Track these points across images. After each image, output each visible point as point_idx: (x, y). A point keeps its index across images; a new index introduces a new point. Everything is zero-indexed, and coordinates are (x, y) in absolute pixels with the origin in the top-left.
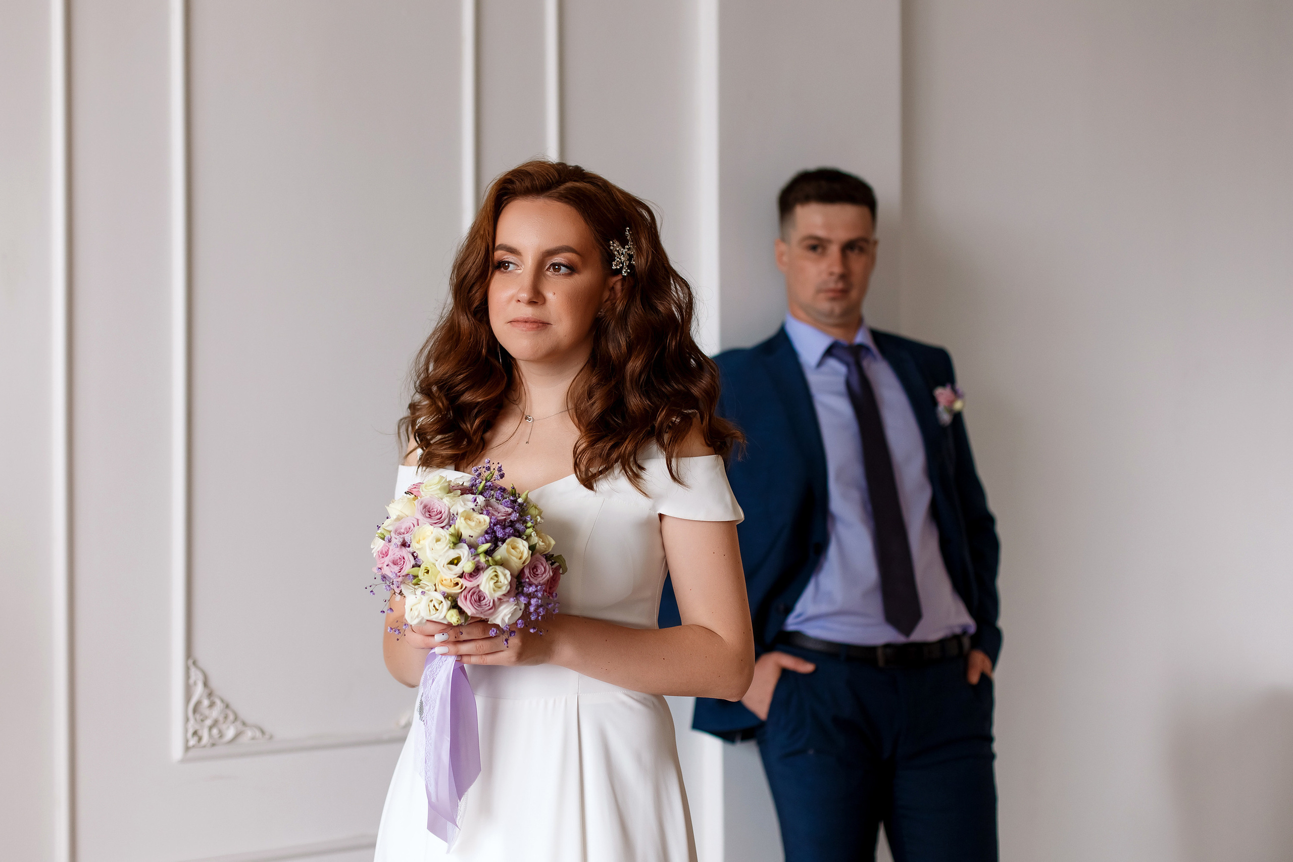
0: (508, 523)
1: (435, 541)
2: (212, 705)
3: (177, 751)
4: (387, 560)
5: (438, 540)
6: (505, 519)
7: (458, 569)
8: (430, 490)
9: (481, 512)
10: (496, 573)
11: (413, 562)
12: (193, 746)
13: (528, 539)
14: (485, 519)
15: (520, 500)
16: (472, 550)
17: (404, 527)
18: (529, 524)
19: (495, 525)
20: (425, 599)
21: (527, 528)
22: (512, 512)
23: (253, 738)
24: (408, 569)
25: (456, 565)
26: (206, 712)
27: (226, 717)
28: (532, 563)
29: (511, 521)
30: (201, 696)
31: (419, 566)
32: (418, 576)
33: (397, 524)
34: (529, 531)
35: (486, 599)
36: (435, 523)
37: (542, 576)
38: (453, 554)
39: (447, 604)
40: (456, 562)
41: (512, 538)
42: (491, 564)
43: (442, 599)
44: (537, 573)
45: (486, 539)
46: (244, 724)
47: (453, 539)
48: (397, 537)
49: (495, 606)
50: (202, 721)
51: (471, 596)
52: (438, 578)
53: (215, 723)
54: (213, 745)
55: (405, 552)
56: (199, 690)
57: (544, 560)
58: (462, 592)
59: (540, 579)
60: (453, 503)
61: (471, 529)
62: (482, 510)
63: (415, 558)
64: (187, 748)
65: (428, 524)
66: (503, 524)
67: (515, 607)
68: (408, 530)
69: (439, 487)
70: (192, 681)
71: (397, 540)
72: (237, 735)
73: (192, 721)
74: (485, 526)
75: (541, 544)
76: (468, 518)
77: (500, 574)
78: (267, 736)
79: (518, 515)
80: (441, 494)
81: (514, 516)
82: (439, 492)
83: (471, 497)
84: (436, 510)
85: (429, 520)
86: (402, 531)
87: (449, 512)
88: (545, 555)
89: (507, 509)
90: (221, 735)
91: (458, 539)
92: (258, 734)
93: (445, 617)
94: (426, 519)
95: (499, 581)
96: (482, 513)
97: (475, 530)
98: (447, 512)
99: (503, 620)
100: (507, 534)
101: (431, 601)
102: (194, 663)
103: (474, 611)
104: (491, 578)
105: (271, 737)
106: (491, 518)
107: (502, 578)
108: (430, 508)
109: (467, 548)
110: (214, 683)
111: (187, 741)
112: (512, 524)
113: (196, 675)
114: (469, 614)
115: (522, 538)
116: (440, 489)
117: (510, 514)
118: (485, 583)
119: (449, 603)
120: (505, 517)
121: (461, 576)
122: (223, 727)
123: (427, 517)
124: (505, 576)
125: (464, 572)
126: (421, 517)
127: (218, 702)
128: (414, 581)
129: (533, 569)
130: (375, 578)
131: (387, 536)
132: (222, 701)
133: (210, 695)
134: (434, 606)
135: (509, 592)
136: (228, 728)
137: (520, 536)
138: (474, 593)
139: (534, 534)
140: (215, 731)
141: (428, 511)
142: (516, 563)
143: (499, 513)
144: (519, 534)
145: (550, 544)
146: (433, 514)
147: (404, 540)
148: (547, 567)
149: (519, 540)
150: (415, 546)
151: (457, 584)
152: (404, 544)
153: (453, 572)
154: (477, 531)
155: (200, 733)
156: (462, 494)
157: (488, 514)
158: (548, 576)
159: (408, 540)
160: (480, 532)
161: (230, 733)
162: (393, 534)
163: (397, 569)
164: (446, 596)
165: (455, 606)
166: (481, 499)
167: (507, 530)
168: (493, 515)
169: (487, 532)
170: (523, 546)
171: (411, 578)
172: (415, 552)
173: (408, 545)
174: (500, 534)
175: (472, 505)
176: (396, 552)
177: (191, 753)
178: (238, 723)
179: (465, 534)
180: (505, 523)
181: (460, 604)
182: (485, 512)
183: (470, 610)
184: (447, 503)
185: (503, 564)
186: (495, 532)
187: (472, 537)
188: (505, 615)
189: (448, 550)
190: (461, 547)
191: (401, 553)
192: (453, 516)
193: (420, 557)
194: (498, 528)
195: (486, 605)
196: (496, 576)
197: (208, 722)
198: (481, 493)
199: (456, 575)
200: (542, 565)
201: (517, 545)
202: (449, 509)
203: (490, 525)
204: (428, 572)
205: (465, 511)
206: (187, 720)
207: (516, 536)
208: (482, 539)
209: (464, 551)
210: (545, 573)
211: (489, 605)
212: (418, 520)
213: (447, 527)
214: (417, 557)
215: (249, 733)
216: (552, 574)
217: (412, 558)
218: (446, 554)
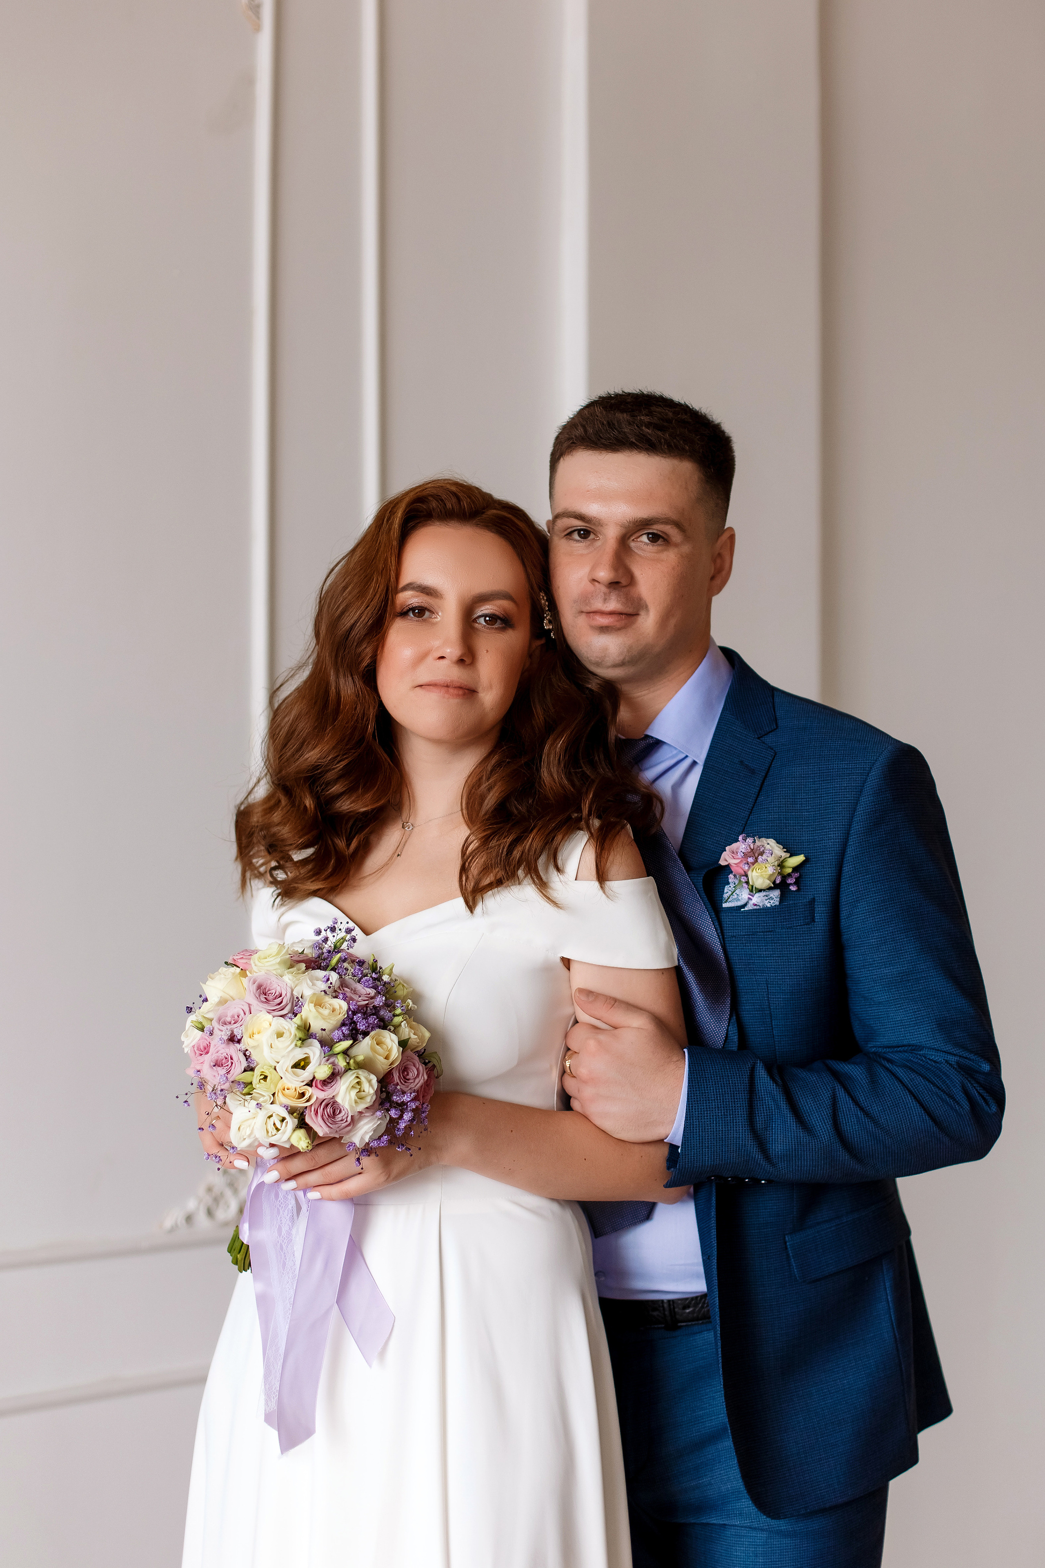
0: (371, 1010)
1: (276, 1037)
4: (208, 1059)
5: (280, 1035)
6: (368, 1004)
7: (306, 1075)
8: (267, 964)
9: (334, 994)
10: (359, 1080)
13: (396, 1030)
14: (341, 1005)
15: (386, 978)
16: (326, 1049)
17: (230, 1014)
18: (398, 1011)
19: (354, 1013)
20: (262, 1115)
21: (395, 1015)
22: (376, 994)
24: (237, 1072)
25: (304, 1068)
28: (402, 1063)
29: (375, 1006)
31: (252, 1070)
32: (251, 1083)
33: (221, 1009)
34: (397, 1020)
35: (343, 1113)
36: (274, 1010)
37: (414, 1081)
38: (299, 1054)
39: (291, 1122)
40: (302, 1064)
41: (378, 1030)
42: (352, 1068)
43: (285, 1113)
44: (408, 1077)
45: (343, 1033)
47: (300, 1034)
48: (221, 1028)
49: (354, 1121)
51: (324, 1109)
52: (280, 1086)
55: (233, 1050)
57: (416, 1059)
58: (311, 1105)
59: (412, 1085)
60: (297, 982)
61: (324, 1019)
62: (336, 992)
63: (247, 1057)
65: (264, 1012)
66: (365, 1011)
67: (379, 1122)
68: (237, 1019)
69: (278, 960)
71: (223, 1033)
74: (341, 1016)
75: (413, 1036)
76: (318, 1004)
77: (363, 1079)
79: (384, 999)
80: (280, 970)
81: (379, 1001)
82: (277, 966)
83: (320, 973)
84: (274, 991)
85: (266, 1006)
86: (228, 1019)
87: (292, 994)
88: (417, 1051)
89: (370, 990)
91: (306, 1033)
93: (289, 1139)
94: (261, 1005)
95: (362, 1090)
96: (336, 997)
97: (328, 1021)
98: (289, 995)
99: (362, 1139)
100: (371, 1026)
101: (270, 1117)
103: (327, 1130)
104: (352, 1086)
106: (348, 1004)
107: (366, 1086)
108: (265, 989)
109: (319, 1045)
112: (376, 1010)
114: (321, 1134)
115: (390, 1030)
116: (279, 963)
118: (344, 1092)
119: (296, 1121)
120: (367, 1002)
121: (310, 1084)
123: (262, 1002)
124: (370, 1081)
125: (314, 1078)
126: (255, 1003)
128: (246, 1090)
129: (403, 1072)
130: (192, 1084)
131: (207, 1026)
134: (274, 1124)
135: (373, 1103)
137: (384, 1027)
138: (327, 1105)
139: (405, 1024)
141: (263, 992)
142: (383, 1065)
143: (360, 997)
144: (384, 1025)
145: (423, 1036)
146: (271, 997)
147: (232, 1033)
148: (421, 1068)
149: (386, 1033)
150: (247, 1043)
151: (302, 1095)
152: (233, 1039)
153: (299, 1078)
154: (331, 1022)
156: (307, 968)
157: (345, 999)
158: (422, 1081)
159: (238, 1033)
160: (335, 1023)
162: (215, 1024)
163: (221, 1071)
164: (292, 1111)
165: (302, 1124)
166: (334, 977)
167: (370, 1020)
168: (352, 999)
169: (343, 1024)
170: (390, 1040)
171: (242, 1086)
172: (247, 1050)
173: (236, 1040)
174: (361, 1027)
175: (323, 986)
176: (219, 1048)
179: (316, 1025)
180: (367, 1009)
181: (308, 1120)
182: (341, 996)
183: (321, 1129)
184: (289, 983)
185: (365, 1065)
186: (355, 1023)
187: (324, 1030)
188: (366, 1133)
189: (293, 1049)
190: (310, 1045)
191: (227, 1050)
192: (297, 1000)
193: (253, 1057)
194: (358, 1017)
195: (342, 1120)
196: (359, 1083)
198: (334, 969)
199: (303, 1082)
200: (414, 1066)
201: (383, 1040)
202: (292, 991)
203: (348, 1013)
204: (265, 1078)
205: (314, 994)
207: (382, 1027)
208: (337, 1034)
209: (314, 1050)
210: (418, 1077)
211: (346, 1121)
212: (249, 1005)
213: (290, 1015)
214: (249, 1056)
216: (426, 1077)
217: (243, 1059)
218: (292, 1055)
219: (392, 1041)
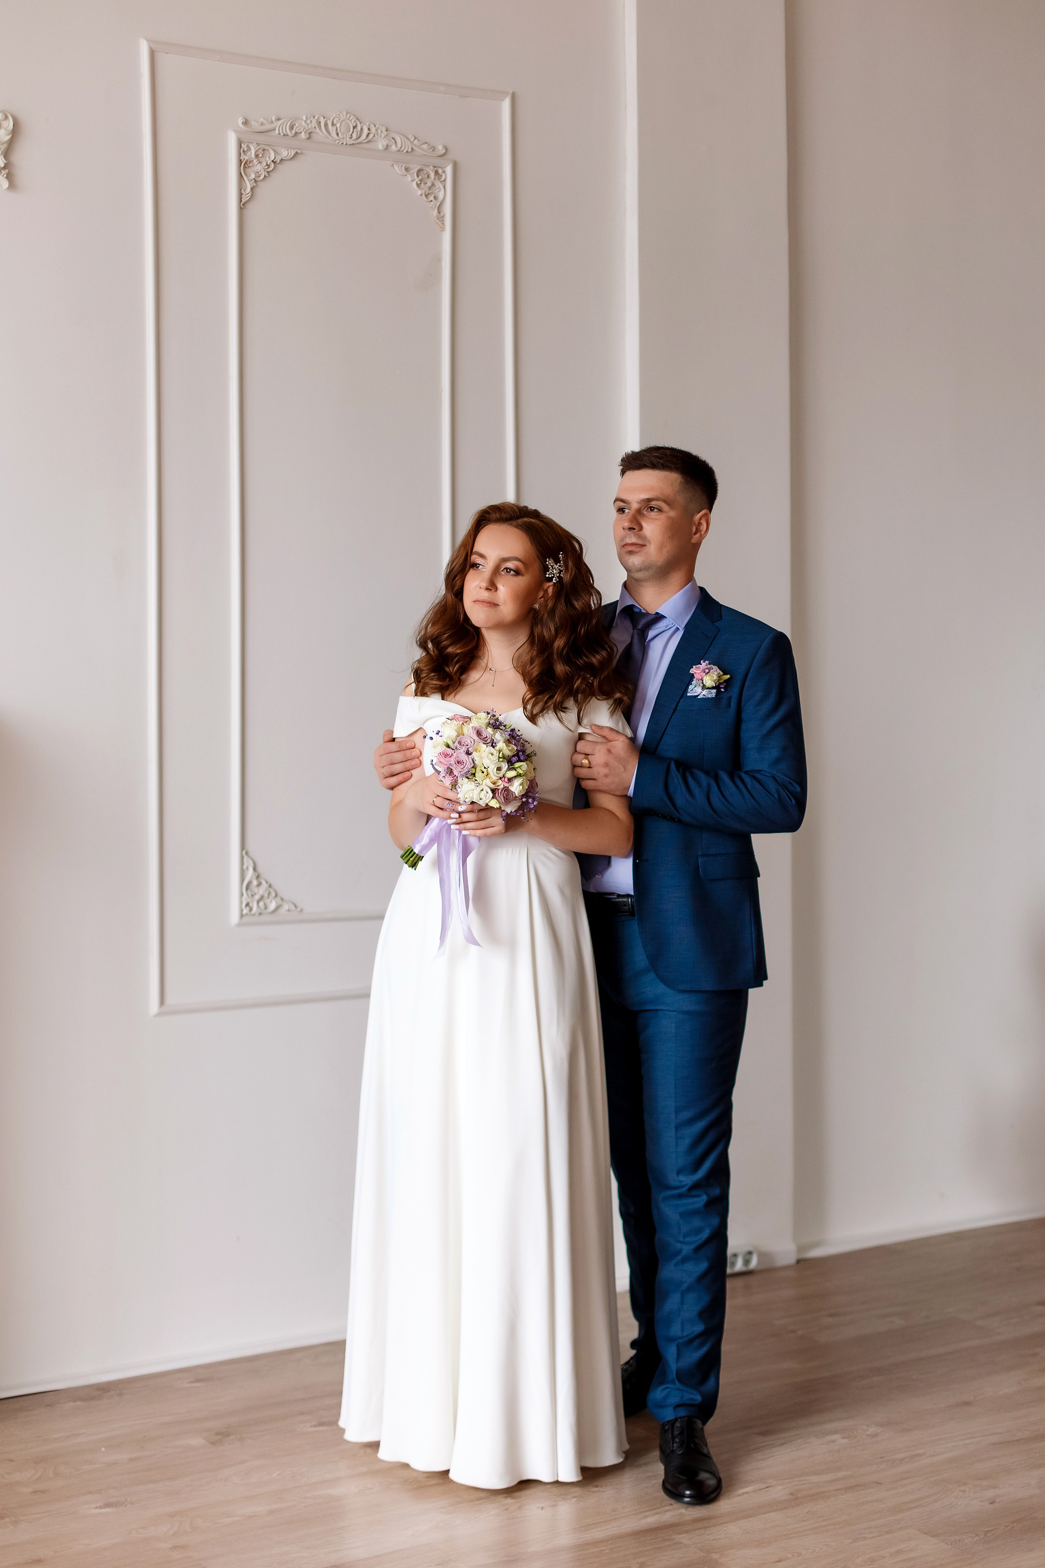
2: (259, 884)
3: (235, 917)
12: (247, 914)
23: (289, 910)
26: (256, 890)
27: (269, 894)
30: (252, 878)
46: (282, 900)
50: (253, 896)
53: (262, 898)
54: (260, 914)
56: (250, 873)
64: (242, 916)
70: (245, 866)
72: (278, 908)
73: (245, 896)
78: (299, 909)
90: (266, 907)
92: (293, 908)
102: (247, 853)
105: (302, 910)
110: (260, 869)
111: (242, 910)
113: (248, 863)
122: (268, 901)
127: (264, 883)
132: (267, 882)
133: (258, 877)
136: (271, 902)
140: (261, 904)
155: (251, 904)
161: (272, 906)
177: (245, 919)
178: (278, 899)
197: (257, 897)
206: (242, 895)
215: (286, 907)
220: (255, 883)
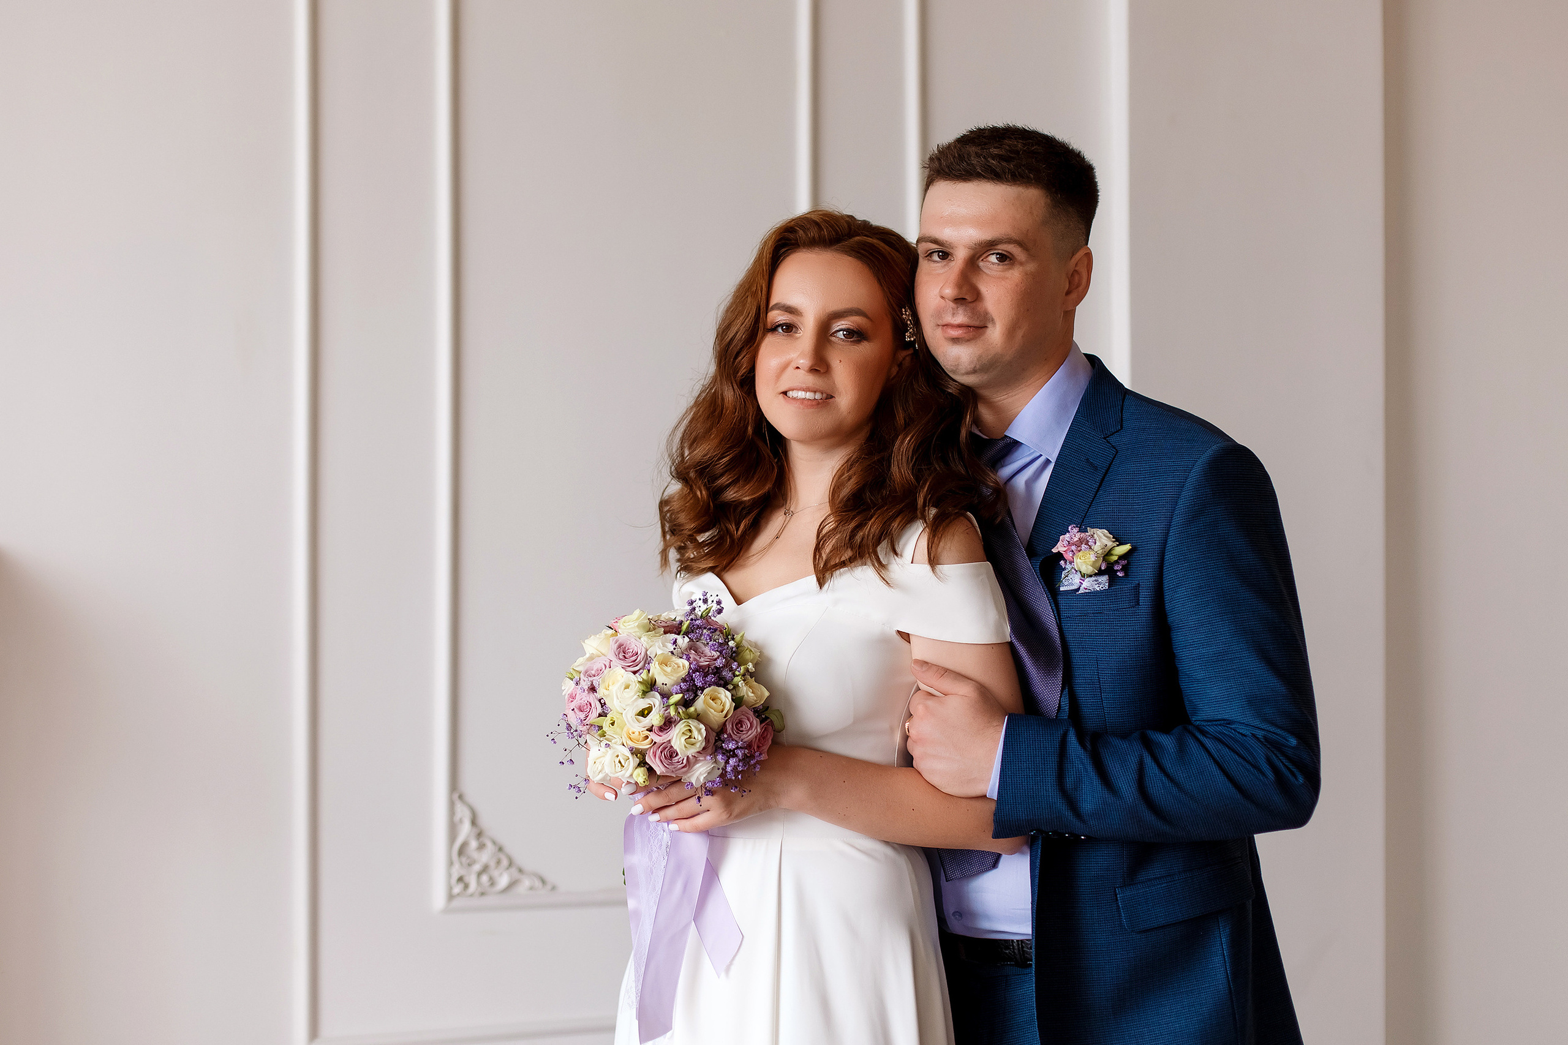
0: (712, 669)
1: (623, 688)
2: (481, 847)
3: (438, 898)
4: (574, 705)
5: (627, 687)
6: (709, 664)
7: (647, 721)
8: (627, 627)
9: (679, 655)
10: (688, 728)
11: (600, 710)
12: (458, 895)
13: (733, 688)
14: (684, 664)
15: (732, 643)
16: (665, 700)
17: (595, 668)
18: (736, 672)
19: (694, 672)
21: (735, 676)
22: (718, 658)
23: (531, 888)
24: (593, 718)
25: (646, 716)
26: (475, 855)
27: (499, 862)
28: (736, 716)
29: (716, 667)
30: (468, 836)
31: (606, 716)
32: (603, 727)
33: (589, 664)
34: (737, 679)
35: (678, 756)
36: (629, 666)
37: (747, 733)
38: (643, 704)
39: (633, 761)
40: (646, 712)
41: (714, 687)
42: (685, 717)
43: (629, 754)
44: (741, 729)
45: (681, 688)
46: (520, 871)
47: (642, 687)
48: (586, 679)
49: (690, 764)
50: (470, 865)
51: (661, 752)
52: (626, 731)
53: (485, 869)
54: (483, 894)
55: (592, 698)
56: (465, 829)
57: (751, 714)
58: (651, 747)
59: (744, 736)
60: (652, 643)
61: (667, 675)
62: (683, 653)
63: (603, 705)
64: (451, 897)
65: (621, 667)
66: (705, 670)
67: (710, 766)
68: (599, 672)
69: (639, 624)
70: (457, 818)
71: (585, 685)
72: (512, 885)
73: (457, 866)
74: (683, 673)
75: (751, 695)
76: (664, 663)
77: (693, 728)
78: (549, 887)
79: (725, 660)
80: (639, 632)
81: (719, 663)
82: (637, 630)
83: (672, 637)
84: (631, 650)
85: (622, 662)
86: (593, 672)
87: (646, 654)
88: (754, 708)
89: (714, 653)
90: (492, 882)
91: (650, 686)
92: (538, 883)
93: (631, 775)
94: (619, 661)
95: (693, 736)
96: (681, 658)
97: (669, 677)
98: (643, 654)
99: (700, 779)
100: (709, 683)
101: (618, 756)
102: (461, 797)
103: (663, 769)
104: (683, 733)
105: (554, 888)
106: (690, 664)
107: (695, 733)
108: (625, 648)
109: (659, 697)
110: (485, 821)
111: (450, 888)
112: (717, 671)
113: (462, 812)
114: (659, 772)
115: (726, 688)
116: (640, 628)
117: (716, 660)
118: (676, 737)
119: (637, 759)
121: (650, 730)
122: (495, 873)
123: (620, 659)
124: (699, 731)
125: (653, 725)
126: (614, 658)
127: (489, 845)
128: (599, 733)
129: (736, 724)
130: (559, 725)
131: (577, 677)
132: (494, 843)
133: (479, 835)
134: (620, 762)
135: (704, 749)
136: (501, 874)
137: (725, 686)
138: (665, 748)
139: (742, 684)
140: (485, 878)
141: (623, 651)
142: (716, 717)
143: (703, 658)
144: (724, 683)
145: (762, 694)
146: (627, 656)
147: (592, 684)
148: (755, 722)
149: (721, 690)
150: (601, 692)
151: (647, 737)
152: (592, 689)
153: (641, 724)
154: (673, 678)
155: (466, 879)
156: (665, 633)
157: (688, 659)
158: (755, 733)
159: (595, 684)
160: (675, 679)
161: (503, 881)
162: (582, 675)
163: (582, 716)
164: (634, 752)
165: (643, 763)
166: (683, 641)
167: (708, 679)
168: (694, 660)
169: (684, 680)
170: (725, 696)
171: (597, 729)
172: (602, 698)
173: (596, 690)
174: (699, 683)
175: (672, 647)
176: (585, 697)
177: (456, 903)
179: (660, 680)
180: (709, 669)
181: (648, 760)
182: (685, 657)
183: (659, 769)
184: (645, 643)
185: (698, 717)
186: (693, 679)
187: (666, 684)
188: (702, 775)
189: (637, 699)
190: (653, 696)
191: (588, 698)
192: (648, 659)
193: (607, 705)
194: (697, 675)
196: (690, 731)
197: (477, 867)
198: (686, 634)
199: (645, 728)
200: (749, 720)
201: (719, 695)
202: (646, 651)
203: (689, 672)
204: (613, 724)
205: (663, 653)
206: (451, 863)
207: (719, 685)
208: (676, 688)
209: (655, 700)
210: (752, 730)
211: (682, 763)
212: (611, 661)
213: (640, 671)
214: (605, 703)
215: (526, 882)
216: (759, 730)
217: (599, 706)
218: (635, 704)
219: (726, 696)
220: (474, 844)
